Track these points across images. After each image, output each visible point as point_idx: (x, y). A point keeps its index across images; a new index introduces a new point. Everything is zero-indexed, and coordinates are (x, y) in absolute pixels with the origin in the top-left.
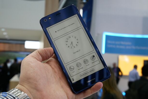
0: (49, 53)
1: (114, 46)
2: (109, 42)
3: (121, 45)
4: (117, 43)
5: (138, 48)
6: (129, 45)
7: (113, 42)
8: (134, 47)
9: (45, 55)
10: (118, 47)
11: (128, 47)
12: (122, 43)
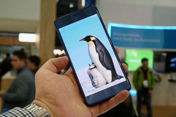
0: (64, 63)
1: (121, 39)
2: (115, 34)
3: (128, 37)
4: (124, 35)
5: (147, 40)
6: (137, 38)
7: (120, 34)
8: (142, 40)
9: (60, 65)
10: (125, 39)
11: (136, 40)
12: (130, 35)
